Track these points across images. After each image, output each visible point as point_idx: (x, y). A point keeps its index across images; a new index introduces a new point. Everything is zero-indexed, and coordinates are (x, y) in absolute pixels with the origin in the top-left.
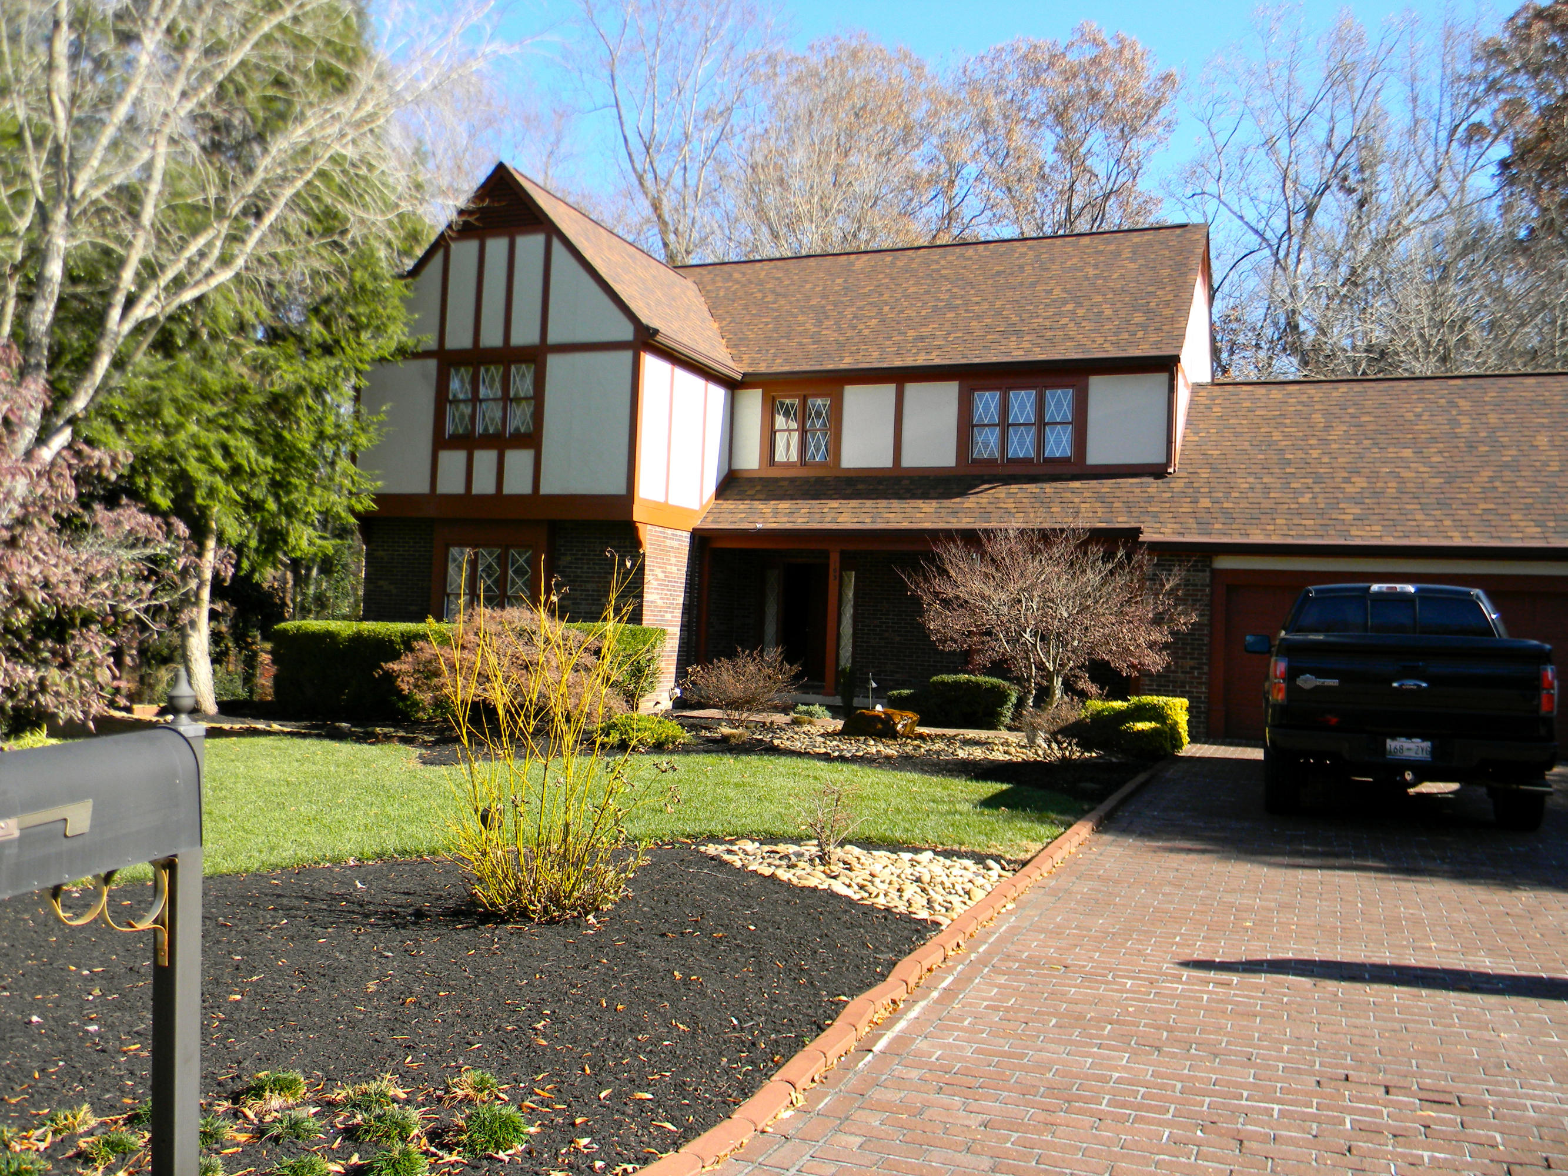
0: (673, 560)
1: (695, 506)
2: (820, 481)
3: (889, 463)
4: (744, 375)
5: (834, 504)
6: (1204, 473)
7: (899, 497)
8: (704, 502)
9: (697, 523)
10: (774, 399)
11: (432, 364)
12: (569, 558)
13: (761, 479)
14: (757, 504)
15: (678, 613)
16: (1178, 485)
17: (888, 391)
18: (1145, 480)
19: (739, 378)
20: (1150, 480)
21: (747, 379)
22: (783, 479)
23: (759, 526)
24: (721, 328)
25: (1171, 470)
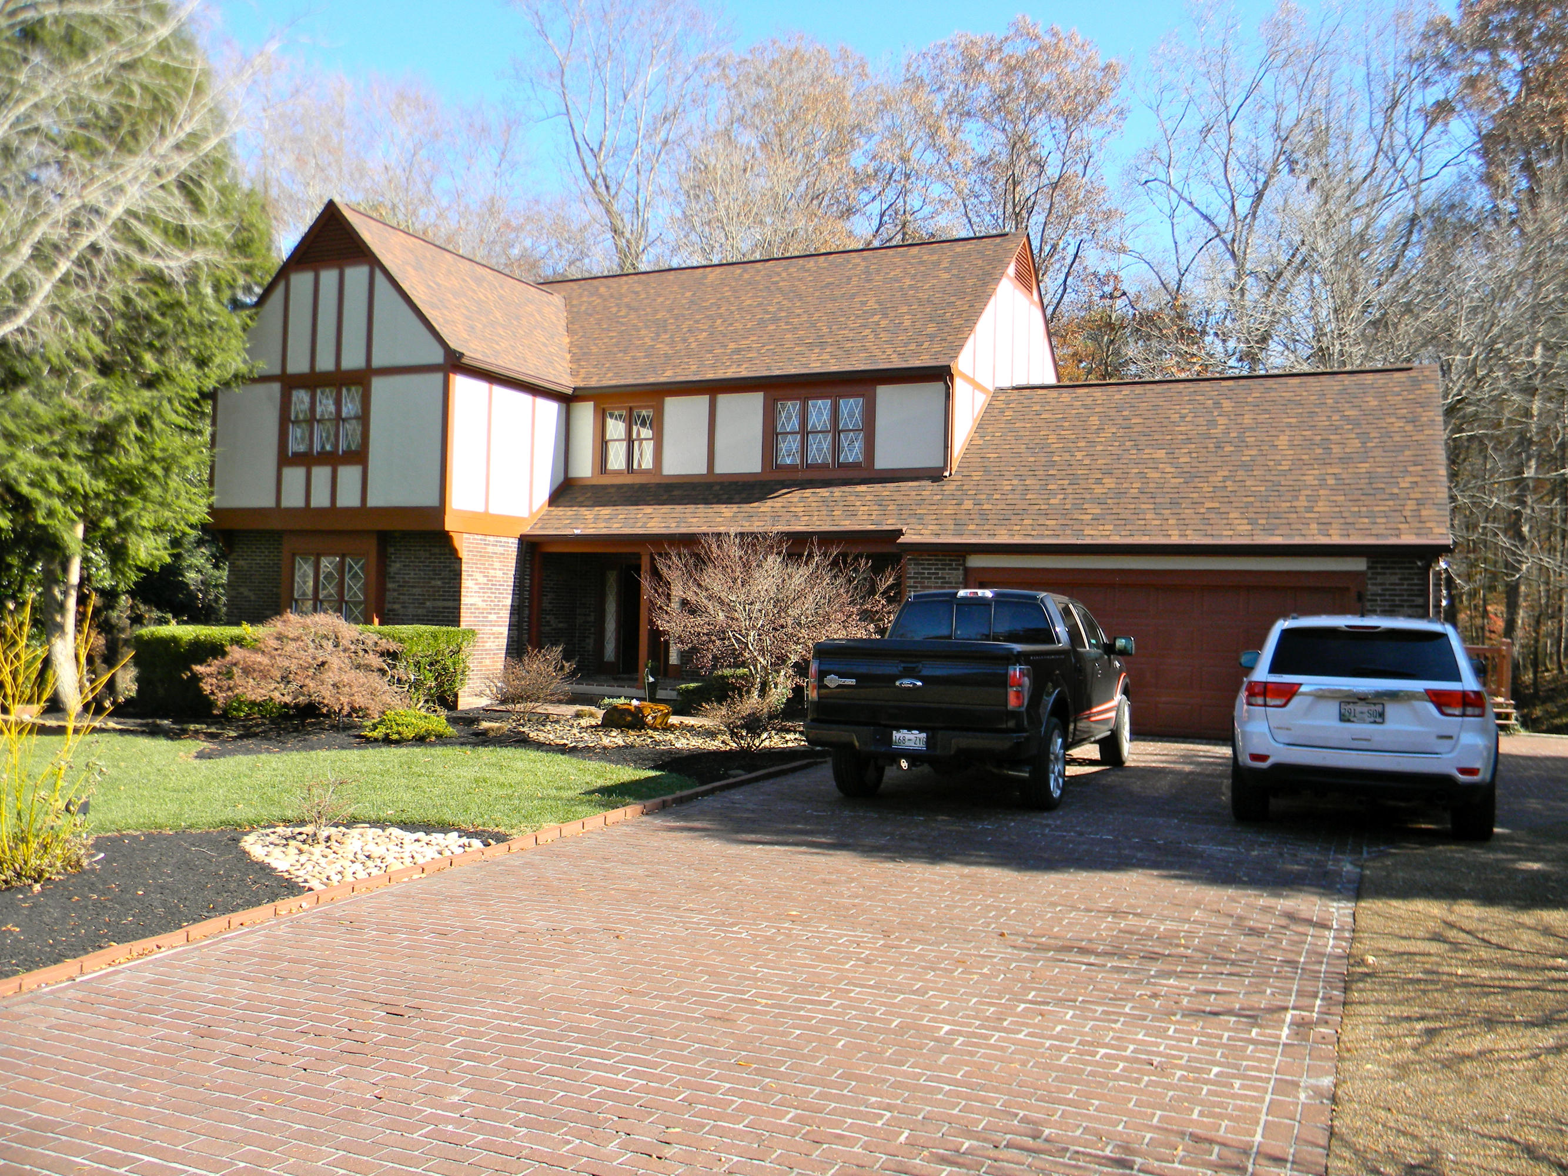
0: (497, 565)
1: (524, 513)
2: (643, 487)
3: (703, 470)
4: (575, 389)
5: (648, 509)
6: (977, 476)
7: (706, 502)
8: (534, 510)
9: (526, 530)
10: (604, 411)
11: (276, 387)
12: (398, 565)
13: (593, 486)
14: (584, 511)
15: (505, 614)
16: (949, 487)
17: (703, 400)
18: (924, 483)
19: (570, 392)
20: (928, 483)
21: (578, 393)
22: (612, 486)
23: (577, 532)
24: (571, 343)
25: (947, 474)
